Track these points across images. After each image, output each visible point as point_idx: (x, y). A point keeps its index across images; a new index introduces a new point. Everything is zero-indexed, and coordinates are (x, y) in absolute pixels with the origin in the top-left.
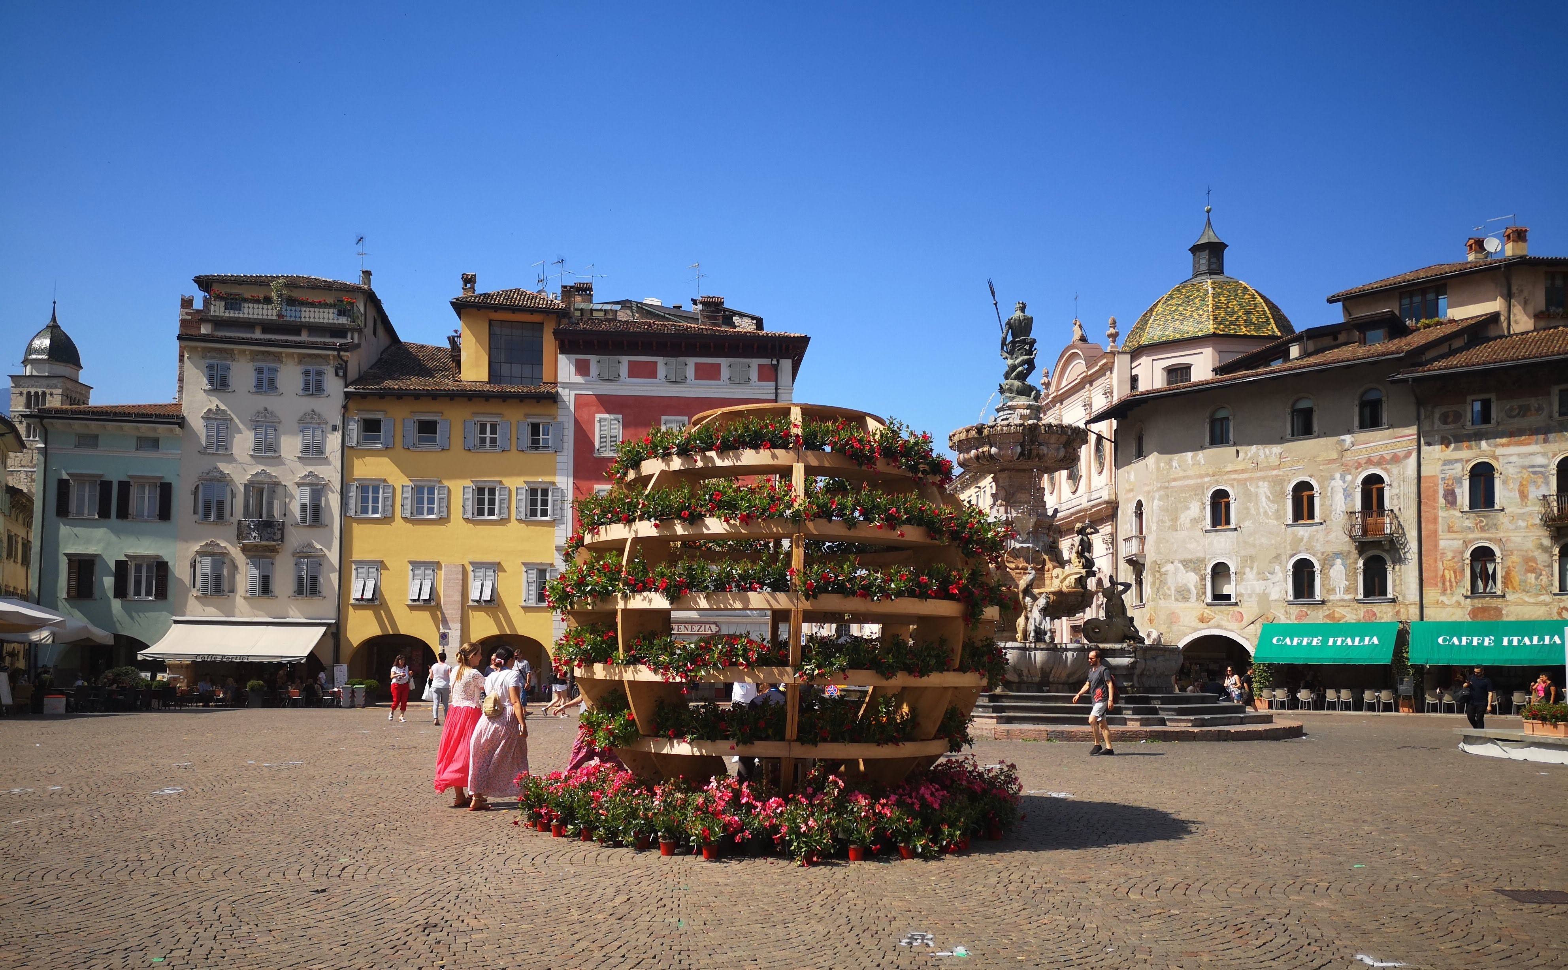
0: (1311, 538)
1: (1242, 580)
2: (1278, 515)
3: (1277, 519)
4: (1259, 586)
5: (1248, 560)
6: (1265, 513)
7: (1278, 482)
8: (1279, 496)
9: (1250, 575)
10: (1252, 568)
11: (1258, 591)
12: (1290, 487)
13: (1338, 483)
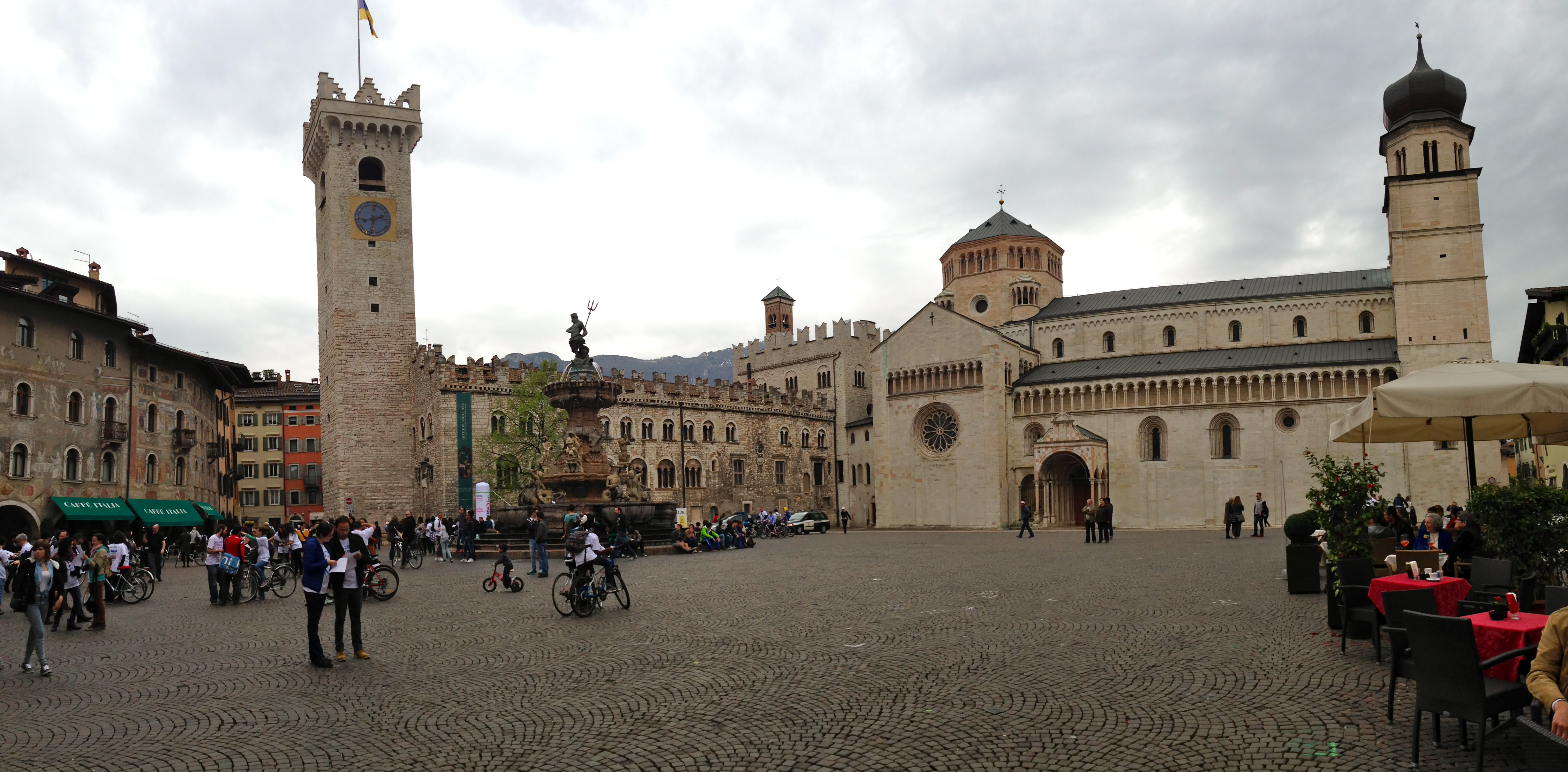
0: (79, 434)
1: (36, 461)
2: (62, 415)
3: (60, 416)
4: (46, 466)
5: (40, 445)
6: (53, 410)
7: (62, 389)
8: (62, 399)
9: (41, 457)
10: (42, 452)
11: (45, 470)
12: (69, 394)
13: (94, 399)
